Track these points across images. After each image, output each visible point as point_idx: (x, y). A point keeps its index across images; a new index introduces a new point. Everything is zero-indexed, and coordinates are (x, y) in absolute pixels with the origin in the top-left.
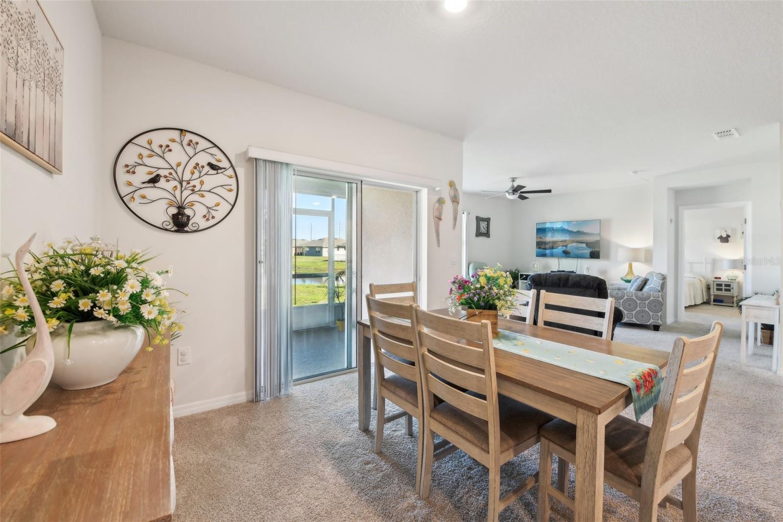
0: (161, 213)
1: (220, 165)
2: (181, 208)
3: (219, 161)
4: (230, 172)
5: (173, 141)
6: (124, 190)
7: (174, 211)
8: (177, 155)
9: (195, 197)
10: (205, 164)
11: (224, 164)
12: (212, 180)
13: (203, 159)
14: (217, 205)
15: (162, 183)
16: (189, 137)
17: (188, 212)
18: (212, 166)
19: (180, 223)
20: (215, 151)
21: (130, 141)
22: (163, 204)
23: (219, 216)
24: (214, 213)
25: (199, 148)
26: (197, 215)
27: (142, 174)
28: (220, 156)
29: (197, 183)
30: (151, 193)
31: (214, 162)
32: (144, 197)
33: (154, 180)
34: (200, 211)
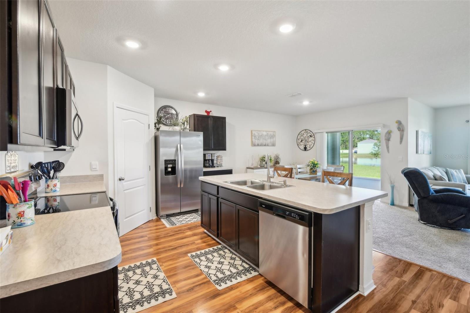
0: (302, 147)
1: (312, 135)
2: (305, 146)
3: (312, 134)
4: (314, 136)
5: (304, 132)
6: (298, 143)
7: (304, 146)
8: (305, 135)
9: (308, 143)
10: (309, 136)
11: (313, 135)
12: (311, 139)
13: (309, 135)
14: (311, 144)
15: (303, 141)
16: (307, 131)
17: (306, 146)
18: (311, 136)
19: (305, 149)
20: (311, 132)
21: (299, 134)
22: (303, 145)
23: (311, 147)
24: (311, 146)
25: (308, 133)
26: (308, 147)
27: (300, 140)
28: (312, 133)
29: (308, 140)
30: (302, 143)
31: (311, 135)
32: (300, 144)
33: (302, 141)
34: (308, 146)
